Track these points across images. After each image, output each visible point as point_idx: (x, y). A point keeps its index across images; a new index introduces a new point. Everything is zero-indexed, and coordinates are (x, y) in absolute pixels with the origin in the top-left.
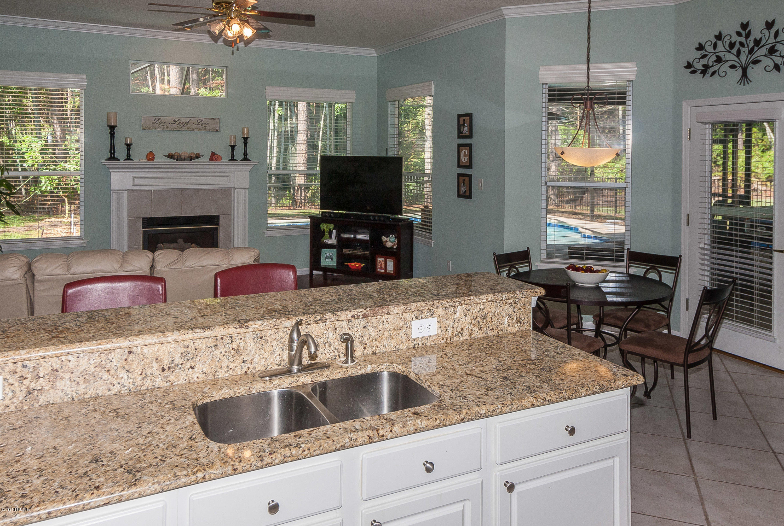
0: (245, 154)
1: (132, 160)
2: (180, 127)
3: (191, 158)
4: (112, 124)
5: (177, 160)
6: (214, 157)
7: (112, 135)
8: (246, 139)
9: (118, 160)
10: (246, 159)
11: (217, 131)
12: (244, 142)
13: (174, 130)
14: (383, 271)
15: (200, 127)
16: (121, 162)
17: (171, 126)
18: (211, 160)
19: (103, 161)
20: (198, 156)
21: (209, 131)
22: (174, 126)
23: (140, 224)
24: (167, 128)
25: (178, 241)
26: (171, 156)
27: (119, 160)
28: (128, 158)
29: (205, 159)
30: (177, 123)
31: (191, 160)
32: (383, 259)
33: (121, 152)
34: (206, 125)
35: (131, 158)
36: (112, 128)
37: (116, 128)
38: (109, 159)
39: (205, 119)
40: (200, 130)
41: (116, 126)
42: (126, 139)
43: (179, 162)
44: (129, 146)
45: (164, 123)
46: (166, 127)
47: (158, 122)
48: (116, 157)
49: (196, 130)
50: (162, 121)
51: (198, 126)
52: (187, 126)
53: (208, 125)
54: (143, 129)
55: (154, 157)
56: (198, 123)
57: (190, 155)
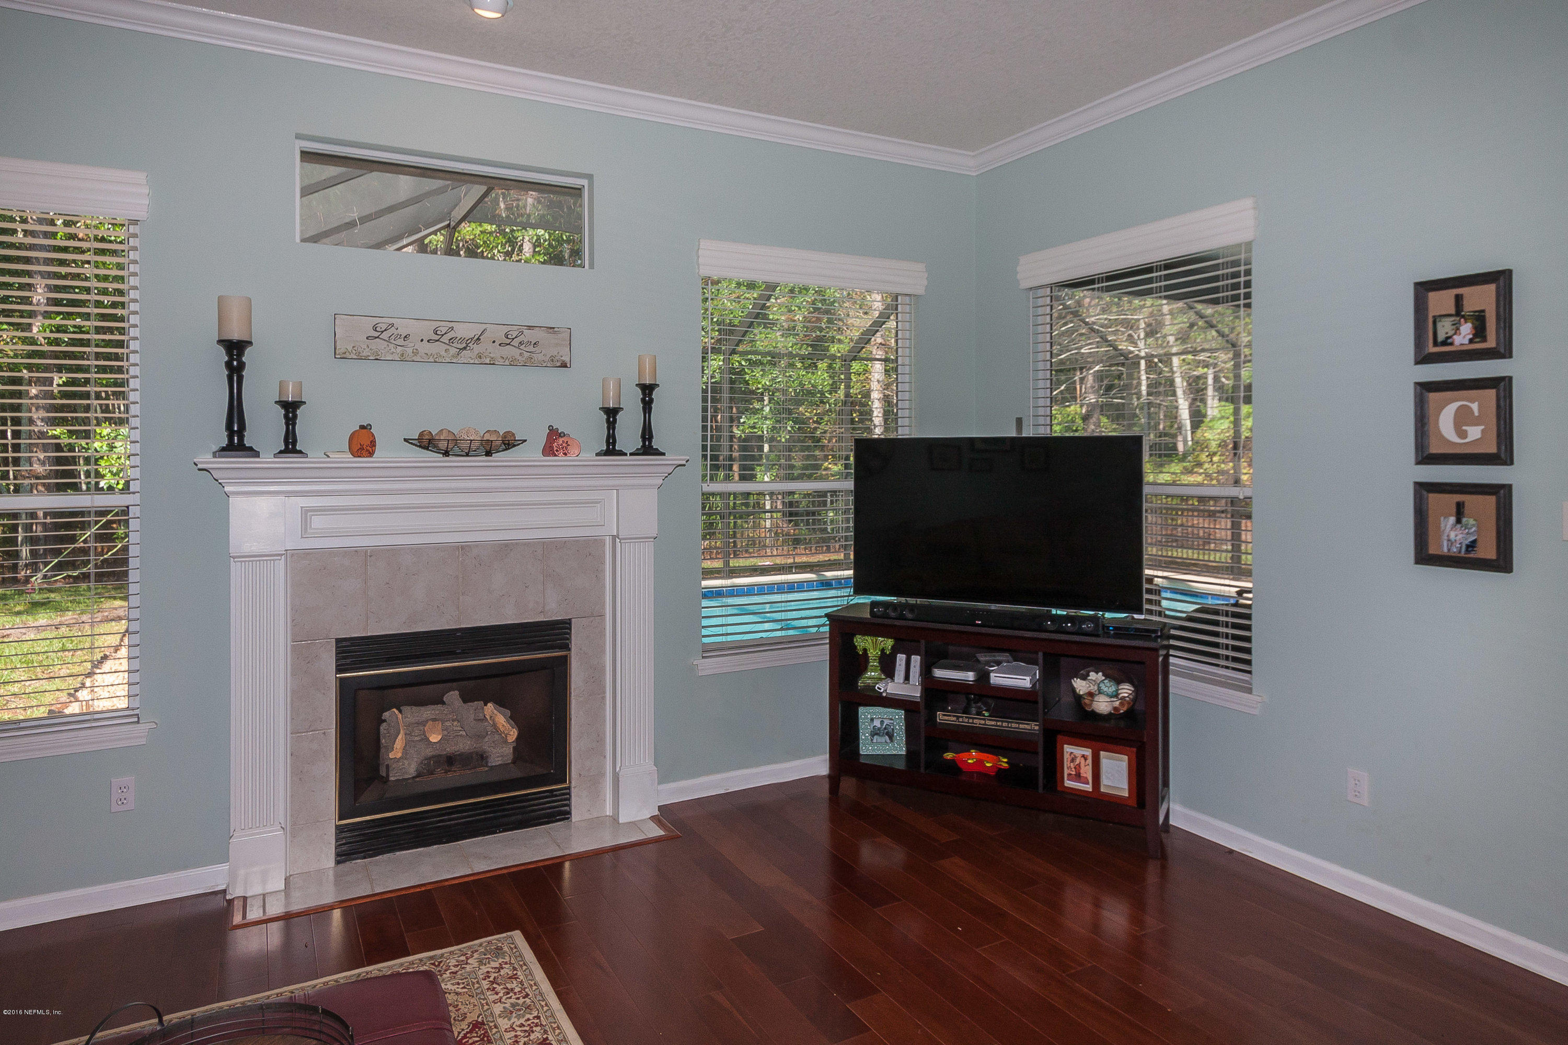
0: (647, 434)
1: (300, 454)
2: (453, 351)
3: (489, 448)
4: (236, 336)
5: (446, 454)
6: (555, 443)
7: (235, 370)
8: (647, 390)
9: (252, 452)
10: (647, 449)
11: (564, 365)
12: (643, 400)
13: (436, 360)
14: (1089, 788)
15: (516, 353)
16: (267, 459)
17: (426, 348)
18: (549, 450)
19: (206, 459)
20: (509, 443)
21: (541, 365)
22: (435, 349)
23: (328, 660)
24: (416, 352)
26: (426, 442)
27: (257, 454)
28: (290, 446)
29: (530, 451)
30: (445, 339)
31: (488, 454)
32: (1088, 752)
34: (531, 348)
35: (298, 448)
36: (235, 349)
37: (248, 351)
38: (224, 452)
39: (530, 327)
40: (513, 363)
41: (249, 344)
42: (282, 387)
43: (453, 461)
44: (290, 408)
45: (406, 337)
46: (410, 351)
47: (385, 336)
48: (247, 443)
49: (501, 361)
50: (399, 331)
51: (509, 351)
52: (477, 348)
53: (537, 349)
54: (339, 356)
55: (373, 444)
56: (508, 341)
57: (487, 437)
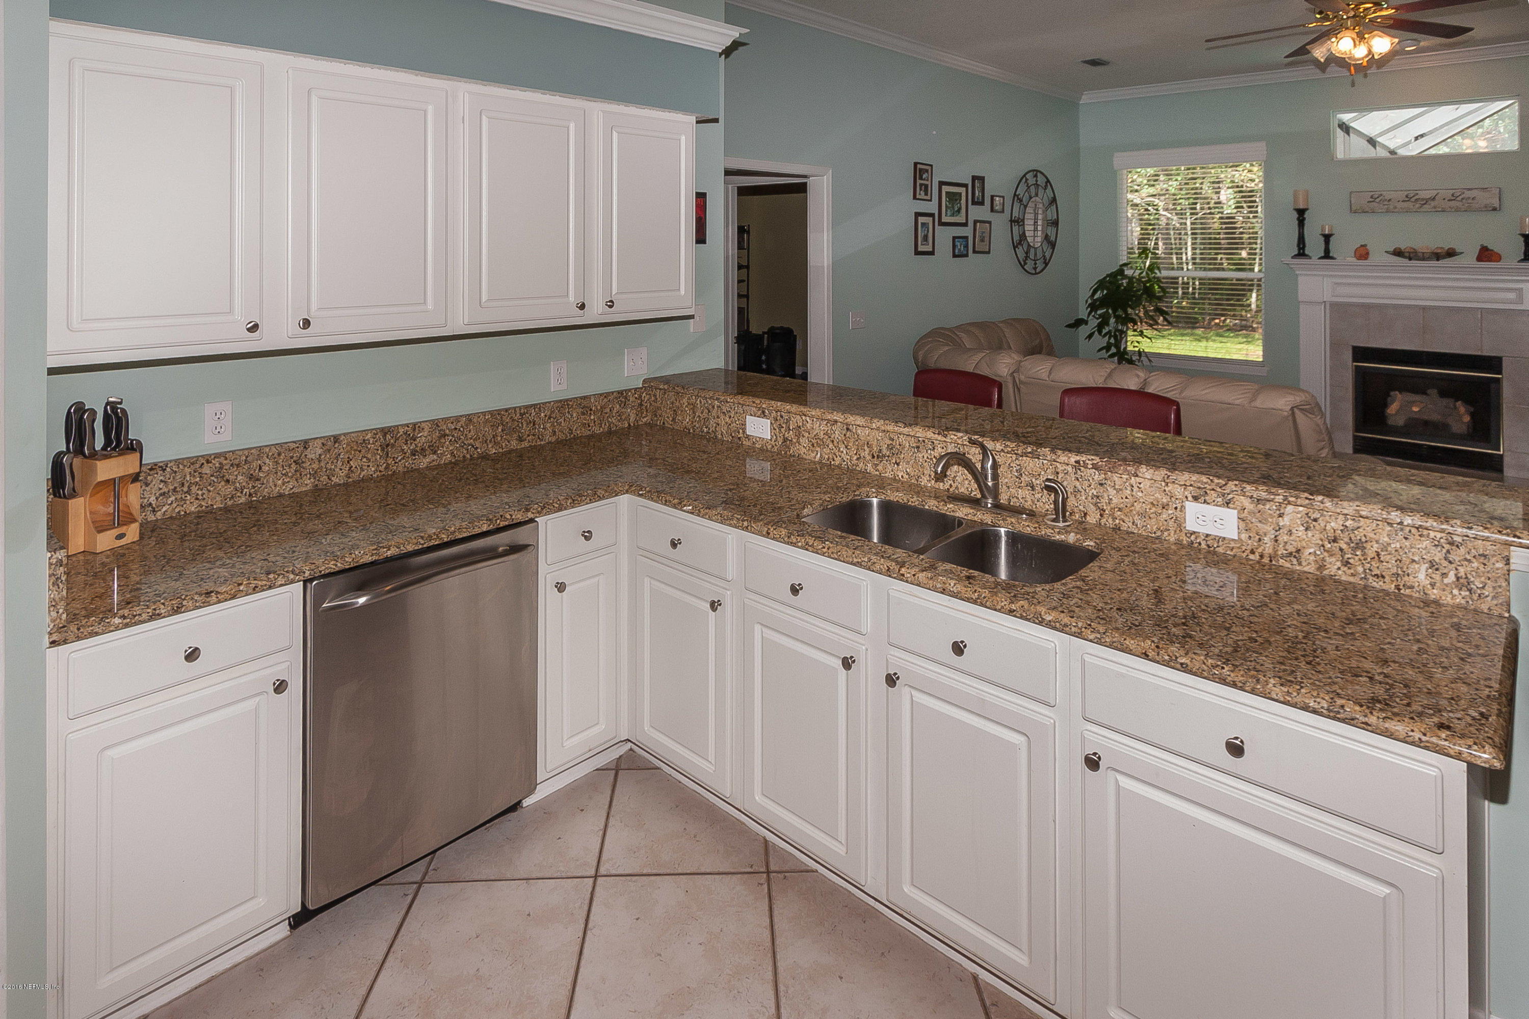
1: (1332, 258)
2: (1417, 206)
3: (1437, 256)
4: (1301, 207)
5: (1410, 259)
6: (1486, 254)
7: (1301, 222)
9: (1309, 257)
11: (1495, 209)
13: (1408, 211)
15: (1459, 204)
16: (1315, 260)
17: (1400, 205)
18: (1479, 259)
19: (1288, 260)
20: (1451, 253)
21: (1479, 210)
22: (1406, 205)
23: (1348, 356)
24: (1395, 208)
25: (1429, 391)
26: (1398, 253)
27: (1310, 258)
28: (1327, 255)
29: (1469, 258)
30: (1413, 200)
31: (1438, 260)
33: (1314, 246)
34: (1470, 201)
35: (1331, 255)
36: (1301, 212)
37: (1307, 213)
38: (1294, 257)
39: (1469, 189)
40: (1457, 210)
41: (1307, 209)
42: (1323, 228)
43: (1414, 263)
44: (1327, 238)
45: (1390, 200)
46: (1391, 207)
47: (1378, 200)
48: (1306, 252)
49: (1449, 209)
50: (1386, 198)
51: (1453, 203)
52: (1433, 204)
53: (1475, 201)
54: (1353, 211)
55: (1368, 254)
56: (1454, 198)
57: (1436, 251)
